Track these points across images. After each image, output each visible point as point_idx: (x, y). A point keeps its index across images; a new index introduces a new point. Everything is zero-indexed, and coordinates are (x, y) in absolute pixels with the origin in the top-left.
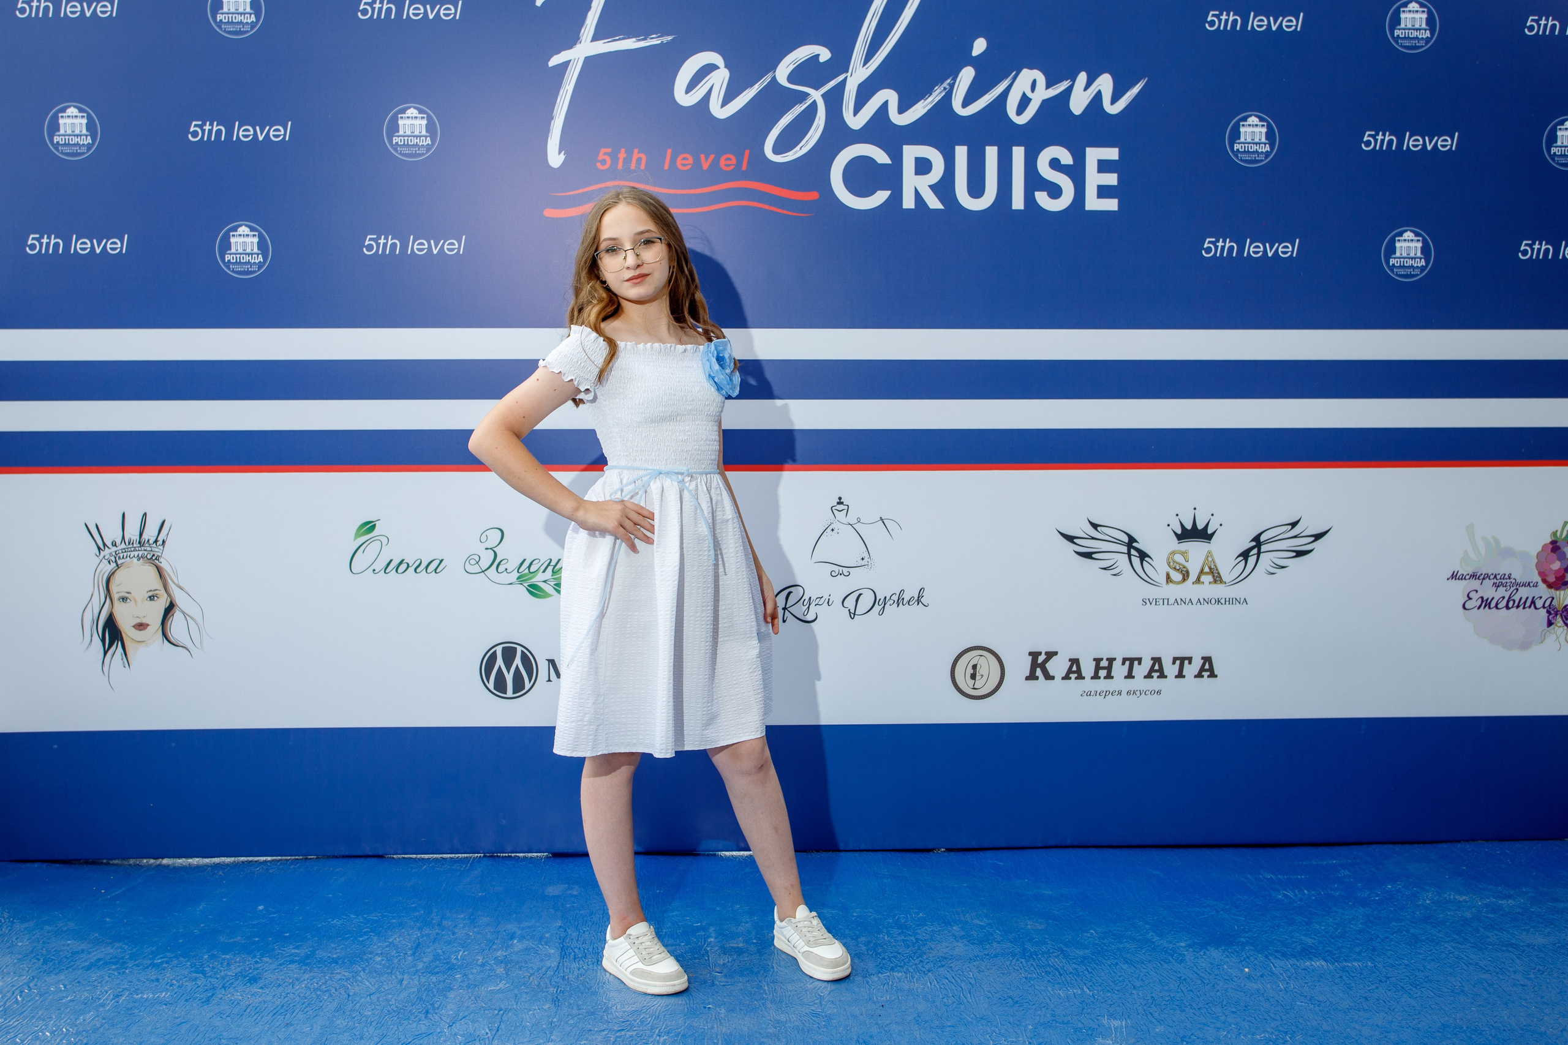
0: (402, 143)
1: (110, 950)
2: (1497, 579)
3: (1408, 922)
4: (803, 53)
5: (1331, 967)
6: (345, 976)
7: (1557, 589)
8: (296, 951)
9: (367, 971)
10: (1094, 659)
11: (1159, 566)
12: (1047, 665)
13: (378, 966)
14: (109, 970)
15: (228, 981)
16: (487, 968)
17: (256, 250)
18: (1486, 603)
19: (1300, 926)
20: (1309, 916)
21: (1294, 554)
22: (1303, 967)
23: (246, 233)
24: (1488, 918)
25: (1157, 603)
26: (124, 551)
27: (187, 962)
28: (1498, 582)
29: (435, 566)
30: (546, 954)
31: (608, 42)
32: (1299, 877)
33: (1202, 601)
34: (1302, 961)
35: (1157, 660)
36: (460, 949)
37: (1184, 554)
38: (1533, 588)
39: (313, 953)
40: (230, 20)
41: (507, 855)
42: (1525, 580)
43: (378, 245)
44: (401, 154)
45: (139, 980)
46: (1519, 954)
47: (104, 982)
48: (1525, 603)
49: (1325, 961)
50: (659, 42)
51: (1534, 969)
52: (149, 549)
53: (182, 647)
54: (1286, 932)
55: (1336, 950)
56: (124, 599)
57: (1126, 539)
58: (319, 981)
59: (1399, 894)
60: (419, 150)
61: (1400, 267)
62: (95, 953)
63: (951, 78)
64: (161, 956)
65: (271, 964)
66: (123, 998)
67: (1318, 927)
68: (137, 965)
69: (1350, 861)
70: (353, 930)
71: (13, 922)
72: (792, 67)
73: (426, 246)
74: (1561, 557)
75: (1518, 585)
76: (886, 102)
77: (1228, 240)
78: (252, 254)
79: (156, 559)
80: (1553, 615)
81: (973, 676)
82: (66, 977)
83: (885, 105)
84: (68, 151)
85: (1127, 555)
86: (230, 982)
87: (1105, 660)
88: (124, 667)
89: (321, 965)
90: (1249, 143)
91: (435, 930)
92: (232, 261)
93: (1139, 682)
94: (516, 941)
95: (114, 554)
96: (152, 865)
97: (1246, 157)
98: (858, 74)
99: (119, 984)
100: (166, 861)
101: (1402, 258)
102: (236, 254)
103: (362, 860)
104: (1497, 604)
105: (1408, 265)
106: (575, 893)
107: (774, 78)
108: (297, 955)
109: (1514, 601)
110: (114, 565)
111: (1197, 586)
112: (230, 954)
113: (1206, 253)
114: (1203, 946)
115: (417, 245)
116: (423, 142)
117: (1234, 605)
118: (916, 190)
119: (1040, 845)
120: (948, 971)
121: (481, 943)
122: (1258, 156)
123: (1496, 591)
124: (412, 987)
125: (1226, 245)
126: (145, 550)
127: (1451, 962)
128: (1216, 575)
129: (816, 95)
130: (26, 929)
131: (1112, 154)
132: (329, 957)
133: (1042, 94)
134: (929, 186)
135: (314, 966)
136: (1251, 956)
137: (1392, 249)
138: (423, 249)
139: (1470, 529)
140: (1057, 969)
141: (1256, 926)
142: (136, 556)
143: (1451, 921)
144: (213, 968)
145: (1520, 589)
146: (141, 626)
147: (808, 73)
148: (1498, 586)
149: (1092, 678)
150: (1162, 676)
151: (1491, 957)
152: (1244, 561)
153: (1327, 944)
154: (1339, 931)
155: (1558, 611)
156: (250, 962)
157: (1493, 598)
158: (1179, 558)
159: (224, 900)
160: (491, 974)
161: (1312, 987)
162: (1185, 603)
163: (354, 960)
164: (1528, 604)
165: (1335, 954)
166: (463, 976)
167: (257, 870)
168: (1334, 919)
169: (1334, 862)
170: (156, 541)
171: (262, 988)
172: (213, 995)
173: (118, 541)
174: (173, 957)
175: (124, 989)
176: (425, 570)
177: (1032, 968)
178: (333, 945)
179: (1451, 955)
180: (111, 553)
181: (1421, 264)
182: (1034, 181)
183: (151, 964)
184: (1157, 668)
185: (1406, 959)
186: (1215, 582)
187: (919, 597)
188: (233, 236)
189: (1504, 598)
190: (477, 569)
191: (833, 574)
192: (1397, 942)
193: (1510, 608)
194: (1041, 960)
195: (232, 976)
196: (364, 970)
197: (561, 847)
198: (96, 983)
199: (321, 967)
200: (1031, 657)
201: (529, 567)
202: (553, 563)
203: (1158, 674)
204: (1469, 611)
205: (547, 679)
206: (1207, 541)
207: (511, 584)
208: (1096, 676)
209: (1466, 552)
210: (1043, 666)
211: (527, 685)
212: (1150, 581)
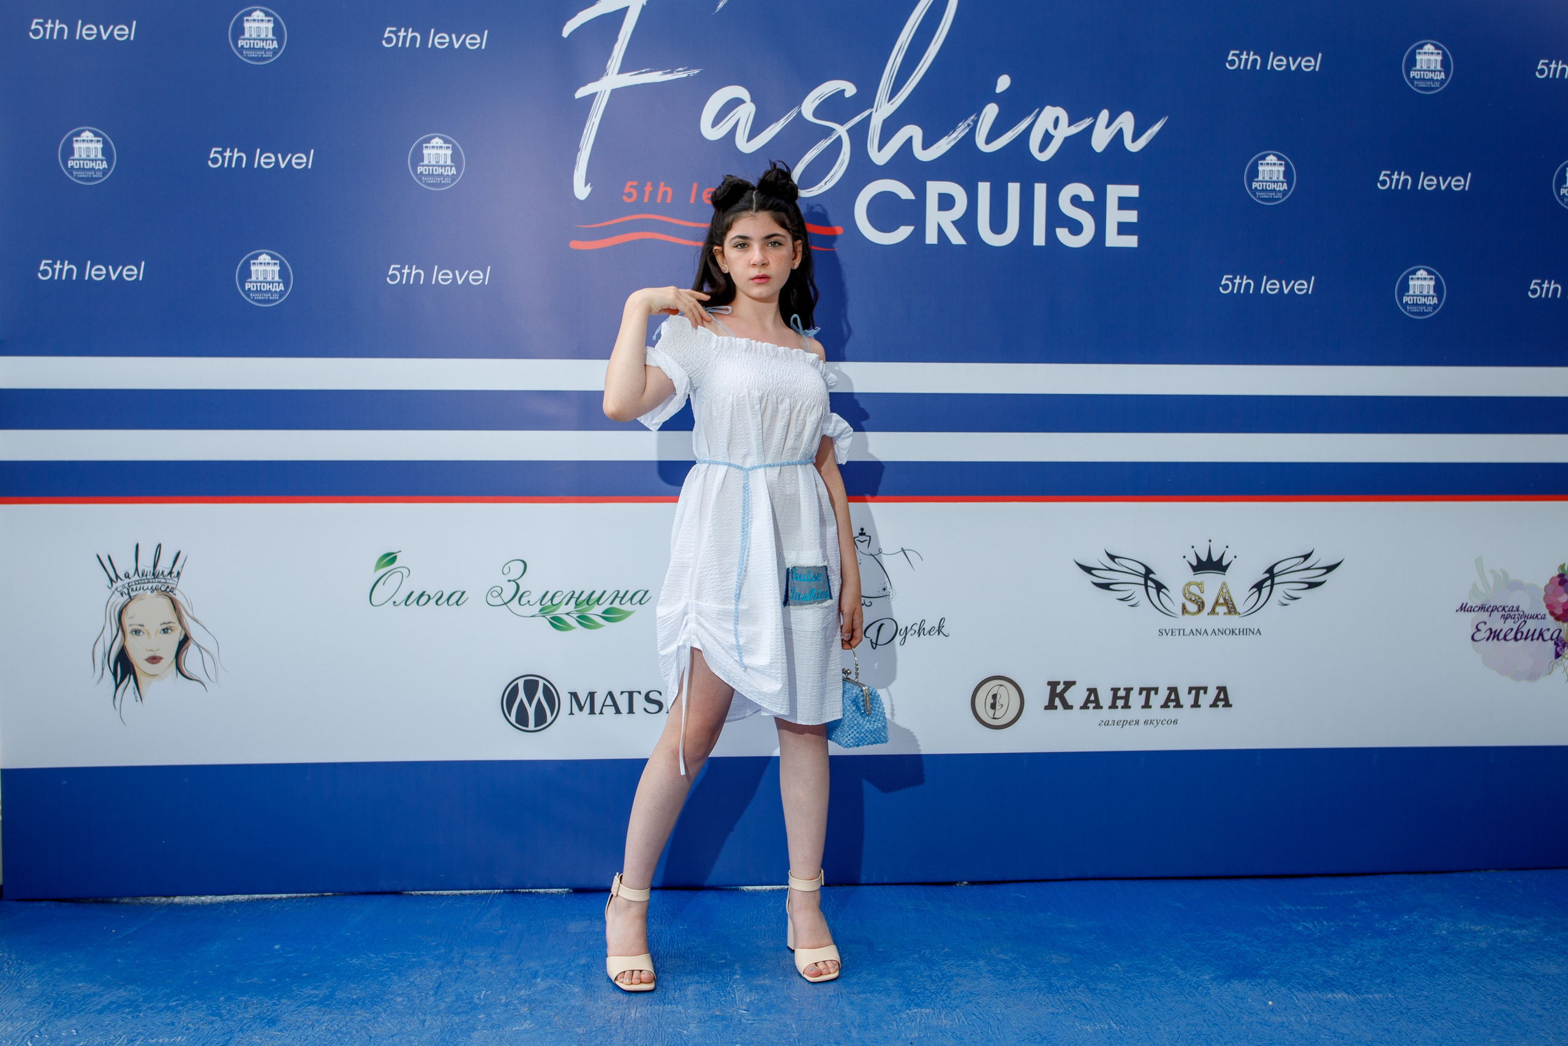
0: (427, 173)
1: (122, 993)
2: (1505, 611)
3: (1425, 953)
4: (829, 88)
5: (1353, 999)
6: (365, 1017)
7: (1565, 621)
8: (315, 992)
9: (388, 1012)
10: (1112, 689)
11: (1175, 597)
12: (1066, 695)
13: (400, 1007)
14: (122, 1013)
15: (246, 1024)
16: (511, 1008)
17: (277, 278)
18: (1494, 635)
19: (1320, 958)
20: (1329, 947)
21: (1307, 586)
22: (1325, 999)
23: (266, 261)
24: (1503, 948)
25: (1174, 634)
26: (137, 583)
27: (202, 1004)
28: (1506, 614)
29: (457, 598)
30: (569, 993)
31: (633, 75)
32: (1318, 908)
33: (1217, 631)
34: (1324, 993)
35: (1173, 690)
36: (482, 988)
37: (1199, 585)
38: (1541, 620)
39: (332, 993)
40: (252, 46)
41: (527, 890)
42: (1534, 612)
43: (402, 275)
44: (425, 183)
45: (154, 1024)
46: (1535, 985)
47: (117, 1027)
48: (1533, 634)
49: (1347, 993)
50: (686, 75)
51: (1550, 999)
52: (163, 581)
53: (197, 680)
54: (1307, 964)
55: (1357, 982)
56: (137, 632)
57: (1143, 570)
58: (340, 1022)
59: (1416, 925)
60: (444, 180)
61: (1413, 304)
62: (107, 996)
63: (975, 114)
64: (176, 998)
65: (289, 1005)
66: (138, 1043)
67: (1338, 959)
68: (151, 1008)
69: (1366, 891)
70: (372, 970)
71: (21, 964)
72: (818, 102)
73: (451, 276)
75: (1526, 617)
76: (911, 138)
77: (1245, 277)
78: (273, 283)
79: (170, 591)
80: (1561, 647)
81: (993, 706)
82: (78, 1022)
83: (909, 141)
84: (83, 176)
85: (1143, 587)
86: (248, 1025)
87: (1122, 689)
88: (137, 701)
89: (341, 1007)
90: (1267, 182)
91: (457, 969)
92: (252, 289)
93: (1156, 711)
94: (539, 980)
95: (127, 586)
96: (164, 902)
97: (1264, 195)
98: (883, 109)
99: (133, 1028)
100: (178, 899)
101: (1415, 296)
102: (256, 282)
103: (380, 897)
104: (1505, 636)
105: (1421, 303)
107: (800, 113)
108: (316, 996)
109: (1522, 633)
110: (126, 597)
111: (1212, 617)
112: (247, 996)
113: (1224, 290)
114: (1227, 979)
115: (442, 275)
116: (448, 172)
117: (1248, 636)
118: (939, 225)
119: (1062, 877)
120: (975, 1007)
121: (504, 982)
122: (1276, 195)
123: (1504, 622)
124: (435, 1028)
125: (1242, 282)
126: (160, 582)
127: (1469, 993)
128: (1231, 606)
129: (841, 131)
130: (34, 971)
131: (1133, 191)
132: (349, 997)
133: (1065, 130)
135: (334, 1007)
136: (1274, 989)
137: (1405, 288)
138: (448, 280)
139: (1479, 562)
140: (1083, 1004)
141: (1277, 958)
142: (149, 588)
143: (1467, 951)
144: (230, 1010)
145: (1528, 621)
146: (154, 660)
147: (834, 108)
148: (1507, 618)
149: (1110, 707)
150: (1178, 705)
151: (1507, 987)
152: (1257, 593)
153: (1348, 975)
154: (1358, 963)
155: (1565, 643)
156: (267, 1004)
157: (1501, 630)
158: (1194, 589)
159: (239, 939)
160: (515, 1014)
161: (1336, 1020)
162: (1200, 634)
163: (375, 1001)
164: (1536, 636)
165: (1356, 986)
166: (487, 1017)
167: (273, 908)
168: (1354, 951)
169: (1351, 892)
170: (171, 573)
171: (280, 1031)
172: (231, 1038)
173: (131, 573)
174: (189, 1000)
175: (138, 1034)
176: (446, 602)
177: (1059, 1003)
178: (353, 986)
179: (1469, 986)
180: (124, 585)
181: (1434, 301)
182: (1055, 218)
183: (165, 1007)
184: (1173, 698)
185: (1425, 990)
186: (1230, 612)
187: (939, 627)
188: (254, 264)
189: (1512, 630)
190: (499, 601)
192: (1416, 973)
193: (1518, 640)
194: (1068, 995)
195: (250, 1018)
196: (385, 1011)
197: (582, 882)
198: (109, 1028)
199: (341, 1008)
200: (1050, 687)
201: (552, 599)
202: (576, 595)
203: (1174, 704)
204: (1478, 642)
205: (570, 713)
206: (1222, 573)
207: (533, 616)
208: (1113, 706)
209: (1475, 585)
210: (1061, 696)
211: (549, 718)
212: (1166, 613)
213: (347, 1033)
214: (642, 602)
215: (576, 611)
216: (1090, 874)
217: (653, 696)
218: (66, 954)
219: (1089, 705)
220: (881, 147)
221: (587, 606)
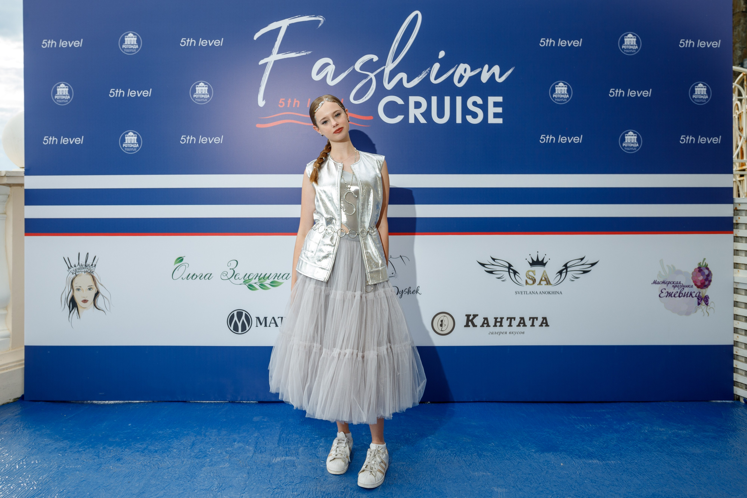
0: (197, 97)
1: (61, 444)
2: (674, 284)
3: (637, 441)
4: (366, 58)
5: (601, 463)
6: (159, 459)
7: (702, 288)
8: (141, 446)
10: (495, 318)
11: (522, 277)
12: (474, 321)
13: (174, 454)
14: (59, 453)
15: (108, 460)
16: (222, 456)
17: (136, 142)
19: (587, 442)
20: (592, 437)
21: (582, 272)
22: (588, 463)
23: (131, 135)
24: (674, 439)
25: (522, 293)
26: (79, 269)
27: (93, 450)
28: (675, 285)
29: (208, 277)
31: (285, 54)
32: (588, 418)
33: (542, 292)
34: (588, 460)
35: (522, 319)
37: (533, 272)
38: (691, 288)
39: (147, 446)
40: (128, 48)
42: (687, 284)
43: (187, 140)
44: (197, 101)
47: (55, 459)
48: (687, 294)
49: (598, 460)
50: (305, 54)
53: (102, 310)
54: (581, 445)
56: (78, 290)
57: (507, 265)
59: (633, 427)
60: (204, 100)
61: (627, 147)
62: (55, 445)
64: (83, 447)
65: (128, 452)
66: (61, 468)
67: (595, 443)
68: (71, 452)
69: (611, 410)
70: (167, 436)
71: (24, 430)
72: (362, 64)
73: (207, 140)
74: (703, 274)
75: (684, 287)
76: (402, 78)
77: (551, 136)
78: (134, 144)
79: (92, 272)
80: (700, 300)
81: (441, 325)
82: (41, 457)
84: (61, 102)
85: (508, 272)
86: (109, 461)
87: (499, 318)
88: (78, 318)
90: (559, 94)
91: (202, 437)
92: (126, 147)
93: (514, 328)
94: (236, 443)
96: (88, 403)
97: (559, 100)
98: (390, 66)
99: (61, 461)
101: (628, 143)
102: (127, 144)
103: (176, 403)
104: (675, 295)
105: (631, 146)
106: (266, 420)
107: (354, 69)
108: (140, 448)
109: (682, 294)
110: (75, 275)
111: (539, 286)
112: (112, 447)
113: (542, 141)
114: (543, 451)
115: (203, 139)
116: (206, 96)
117: (556, 295)
118: (415, 116)
119: (472, 401)
121: (221, 444)
122: (565, 99)
123: (674, 289)
124: (187, 465)
125: (550, 138)
126: (88, 269)
128: (548, 281)
129: (372, 76)
130: (29, 433)
131: (500, 99)
132: (154, 449)
133: (469, 74)
134: (421, 114)
135: (147, 454)
136: (564, 457)
137: (624, 139)
138: (205, 142)
139: (661, 262)
140: (475, 462)
141: (567, 442)
142: (84, 271)
143: (657, 441)
144: (103, 454)
145: (685, 288)
146: (85, 301)
147: (369, 66)
148: (675, 287)
149: (494, 326)
150: (525, 325)
152: (560, 275)
153: (599, 451)
154: (605, 445)
155: (702, 298)
156: (119, 451)
157: (673, 292)
158: (531, 274)
159: (115, 420)
160: (223, 459)
161: (592, 473)
162: (534, 293)
163: (165, 451)
164: (689, 295)
165: (603, 456)
166: (210, 460)
168: (603, 439)
169: (604, 411)
170: (92, 265)
171: (122, 464)
172: (100, 467)
173: (77, 265)
174: (87, 448)
175: (62, 463)
176: (204, 278)
178: (157, 444)
180: (74, 270)
181: (637, 145)
182: (466, 111)
183: (77, 451)
184: (522, 322)
185: (636, 460)
186: (547, 284)
187: (417, 290)
188: (127, 136)
189: (677, 292)
190: (226, 278)
192: (632, 451)
193: (680, 297)
194: (468, 457)
195: (111, 458)
196: (168, 456)
197: (262, 399)
198: (51, 460)
199: (150, 454)
200: (466, 317)
201: (249, 277)
202: (259, 275)
203: (523, 325)
204: (661, 298)
205: (256, 326)
206: (543, 266)
207: (241, 284)
208: (495, 326)
209: (660, 272)
210: (472, 321)
211: (248, 328)
212: (518, 284)
213: (149, 466)
214: (287, 279)
215: (259, 282)
216: (484, 399)
218: (43, 425)
219: (484, 325)
220: (389, 81)
221: (264, 280)
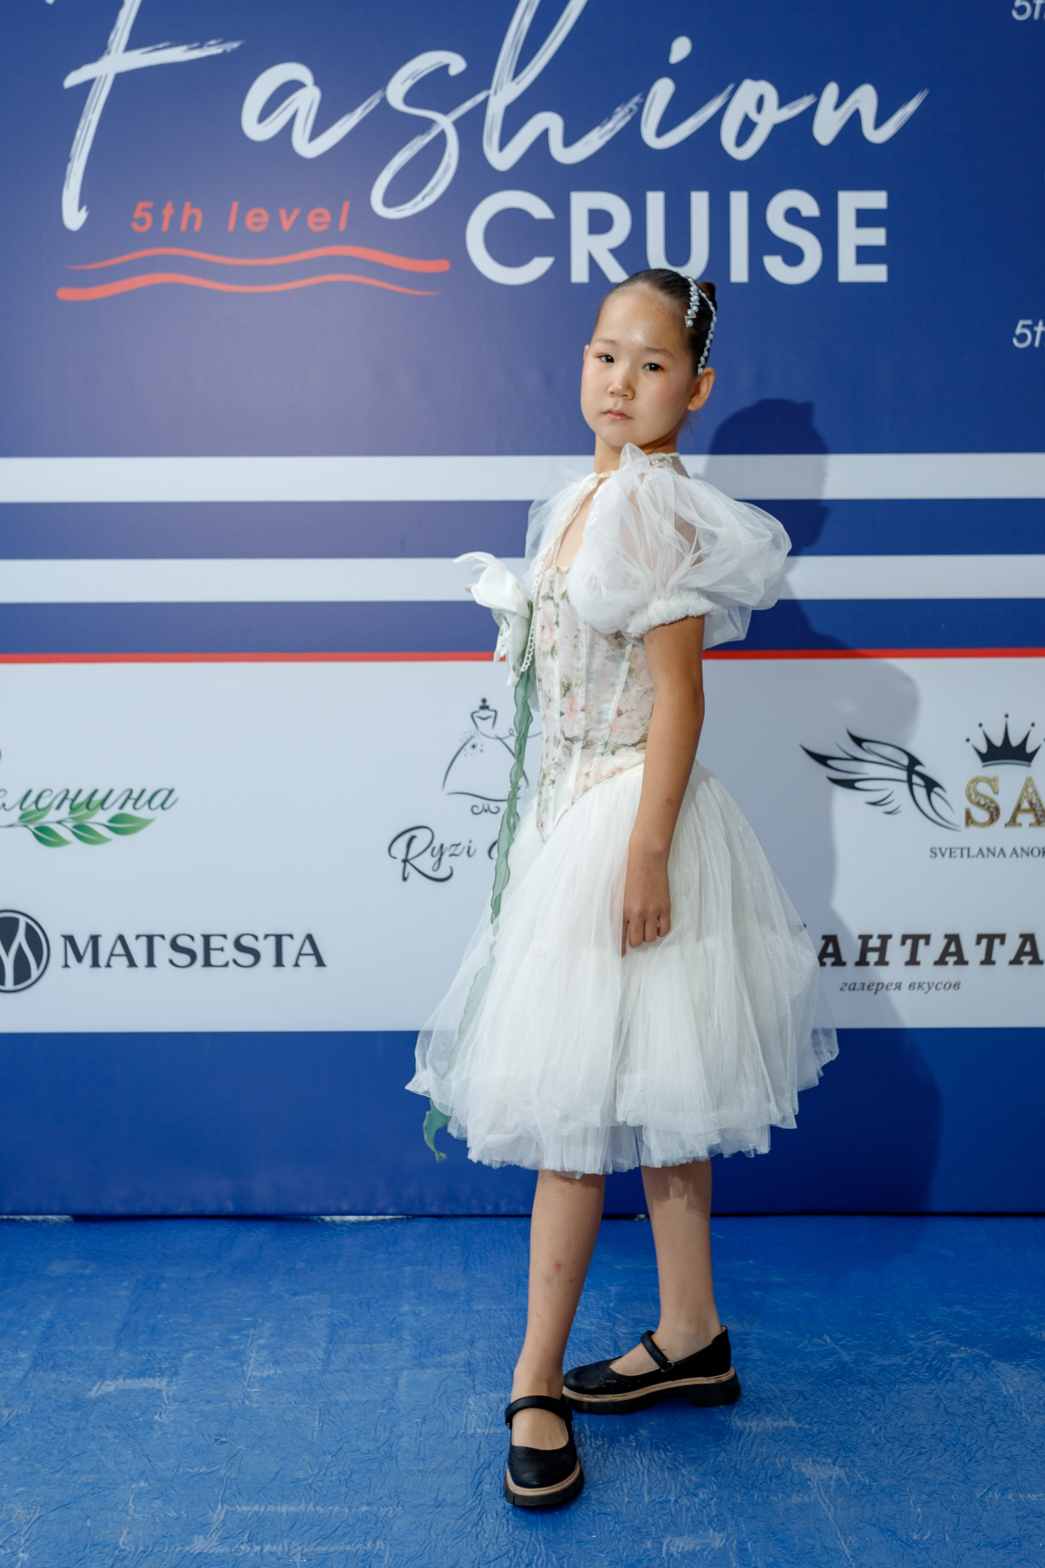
4: (427, 62)
10: (860, 937)
11: (955, 800)
25: (953, 855)
31: (149, 52)
33: (1019, 851)
35: (953, 938)
37: (992, 782)
50: (221, 51)
57: (905, 761)
63: (640, 94)
72: (410, 83)
76: (546, 132)
83: (545, 135)
85: (905, 786)
87: (875, 937)
93: (927, 970)
98: (506, 91)
106: (87, 1272)
107: (384, 101)
111: (1012, 830)
113: (1020, 342)
118: (591, 257)
129: (445, 123)
131: (877, 200)
133: (774, 114)
147: (434, 90)
149: (858, 964)
150: (961, 961)
158: (984, 788)
162: (994, 855)
182: (762, 241)
184: (953, 950)
186: (1038, 823)
191: (475, 810)
197: (84, 1207)
201: (37, 802)
202: (71, 795)
203: (955, 959)
205: (63, 963)
206: (1026, 763)
207: (11, 826)
208: (862, 962)
211: (35, 972)
212: (942, 823)
214: (166, 806)
215: (72, 818)
217: (183, 942)
219: (825, 960)
220: (503, 143)
221: (86, 811)
